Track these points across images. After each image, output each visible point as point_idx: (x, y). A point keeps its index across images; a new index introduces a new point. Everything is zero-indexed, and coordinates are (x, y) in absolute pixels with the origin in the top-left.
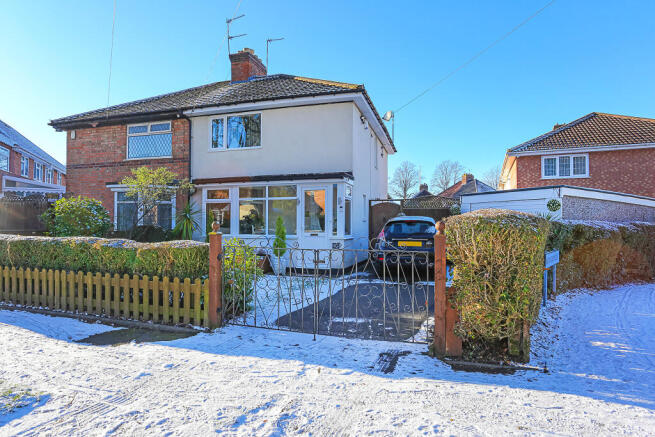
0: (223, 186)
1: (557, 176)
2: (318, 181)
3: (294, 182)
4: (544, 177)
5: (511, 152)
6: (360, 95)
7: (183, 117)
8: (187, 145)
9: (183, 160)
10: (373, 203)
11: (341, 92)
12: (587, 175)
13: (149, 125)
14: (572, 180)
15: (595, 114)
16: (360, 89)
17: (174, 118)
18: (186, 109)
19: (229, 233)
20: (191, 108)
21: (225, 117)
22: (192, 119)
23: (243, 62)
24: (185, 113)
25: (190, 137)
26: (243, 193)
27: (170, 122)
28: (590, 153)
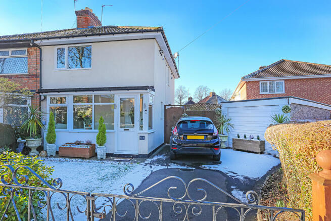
0: (62, 94)
1: (268, 93)
2: (130, 91)
3: (112, 92)
4: (261, 93)
5: (243, 78)
6: (160, 33)
7: (35, 45)
8: (39, 65)
9: (36, 76)
10: (167, 107)
11: (147, 31)
12: (284, 92)
13: (10, 50)
14: (276, 94)
16: (160, 30)
17: (29, 46)
18: (36, 40)
19: (66, 128)
20: (40, 39)
21: (66, 47)
22: (42, 47)
23: (84, 16)
24: (35, 42)
25: (41, 60)
26: (77, 100)
27: (26, 49)
28: (285, 80)
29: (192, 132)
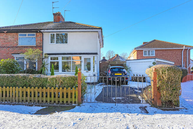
0: (56, 56)
1: (147, 56)
3: (81, 55)
4: (144, 56)
5: (135, 48)
6: (100, 30)
8: (42, 42)
9: (40, 47)
10: (101, 62)
11: (95, 29)
12: (154, 56)
13: (27, 34)
14: (151, 57)
15: (155, 40)
16: (100, 28)
17: (37, 32)
18: (42, 29)
19: (58, 71)
20: (44, 29)
21: (55, 33)
22: (43, 33)
23: (58, 16)
24: (41, 31)
25: (43, 39)
26: (63, 58)
27: (35, 33)
28: (155, 50)
29: (116, 72)
